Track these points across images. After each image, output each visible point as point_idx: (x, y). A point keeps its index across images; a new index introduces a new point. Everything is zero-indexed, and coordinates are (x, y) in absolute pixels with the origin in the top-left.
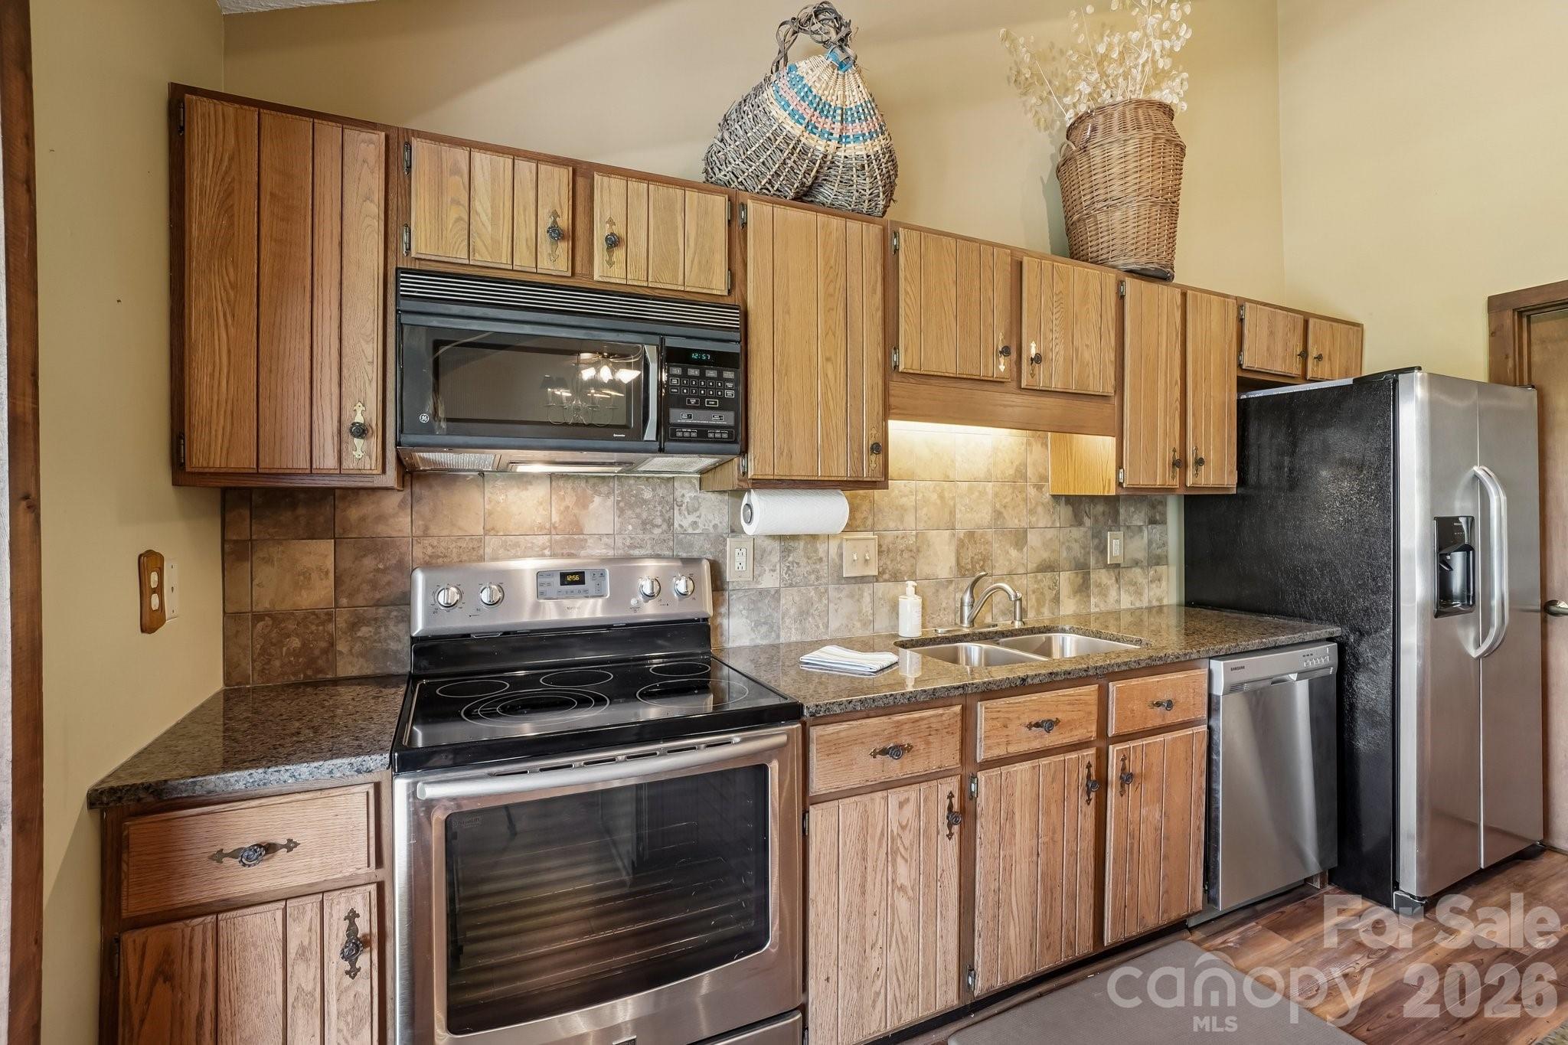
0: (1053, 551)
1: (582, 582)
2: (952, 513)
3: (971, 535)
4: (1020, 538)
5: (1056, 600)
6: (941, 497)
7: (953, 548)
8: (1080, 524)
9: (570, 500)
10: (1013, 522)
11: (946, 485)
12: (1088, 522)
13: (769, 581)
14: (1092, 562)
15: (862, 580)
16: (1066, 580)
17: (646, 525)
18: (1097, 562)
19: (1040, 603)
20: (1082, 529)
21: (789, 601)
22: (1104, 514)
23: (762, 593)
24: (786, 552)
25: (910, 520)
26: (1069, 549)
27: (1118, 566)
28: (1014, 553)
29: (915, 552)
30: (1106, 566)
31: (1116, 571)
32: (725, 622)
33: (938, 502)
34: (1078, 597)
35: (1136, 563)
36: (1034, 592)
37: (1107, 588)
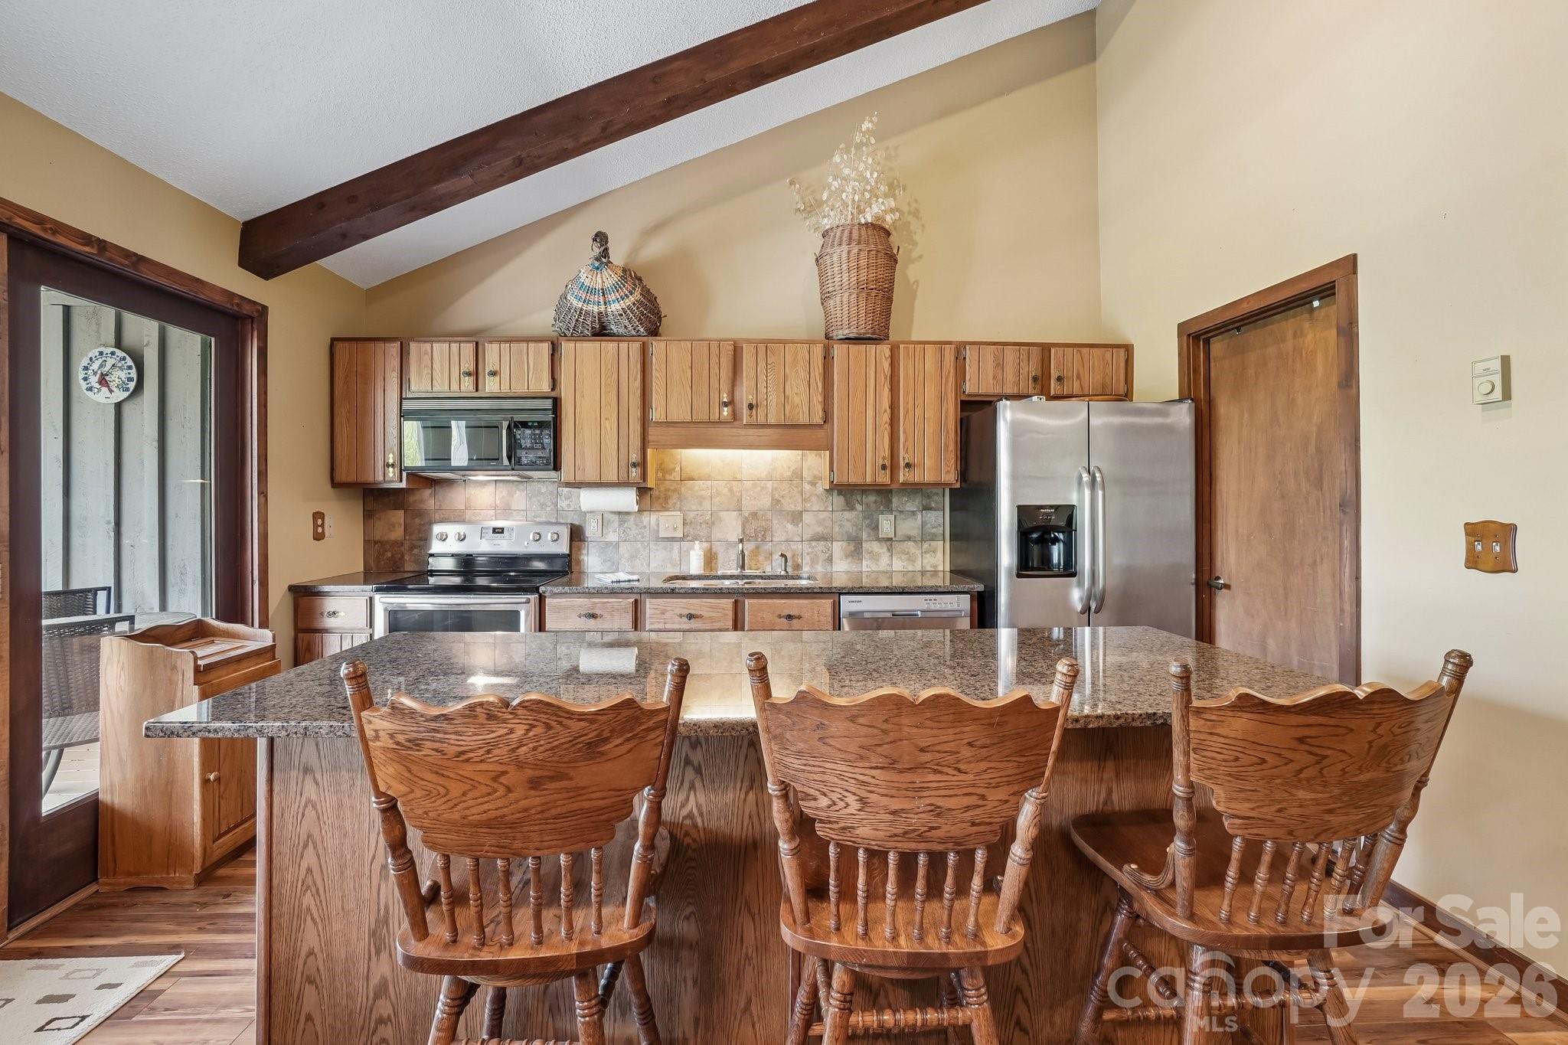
0: (826, 527)
1: (502, 532)
2: (740, 500)
3: (754, 515)
4: (796, 517)
5: (830, 560)
6: (731, 490)
7: (740, 523)
8: (852, 509)
9: (505, 493)
10: (789, 505)
11: (734, 483)
12: (859, 507)
13: (612, 537)
14: (865, 536)
15: (672, 539)
16: (838, 548)
17: (543, 506)
18: (869, 536)
19: (813, 562)
20: (854, 513)
21: (624, 549)
22: (875, 502)
23: (608, 544)
24: (622, 522)
25: (707, 505)
26: (841, 526)
27: (890, 539)
28: (790, 527)
29: (711, 524)
30: (878, 539)
31: (889, 543)
32: (586, 558)
33: (729, 494)
34: (850, 559)
35: (909, 538)
36: (808, 554)
37: (879, 555)
